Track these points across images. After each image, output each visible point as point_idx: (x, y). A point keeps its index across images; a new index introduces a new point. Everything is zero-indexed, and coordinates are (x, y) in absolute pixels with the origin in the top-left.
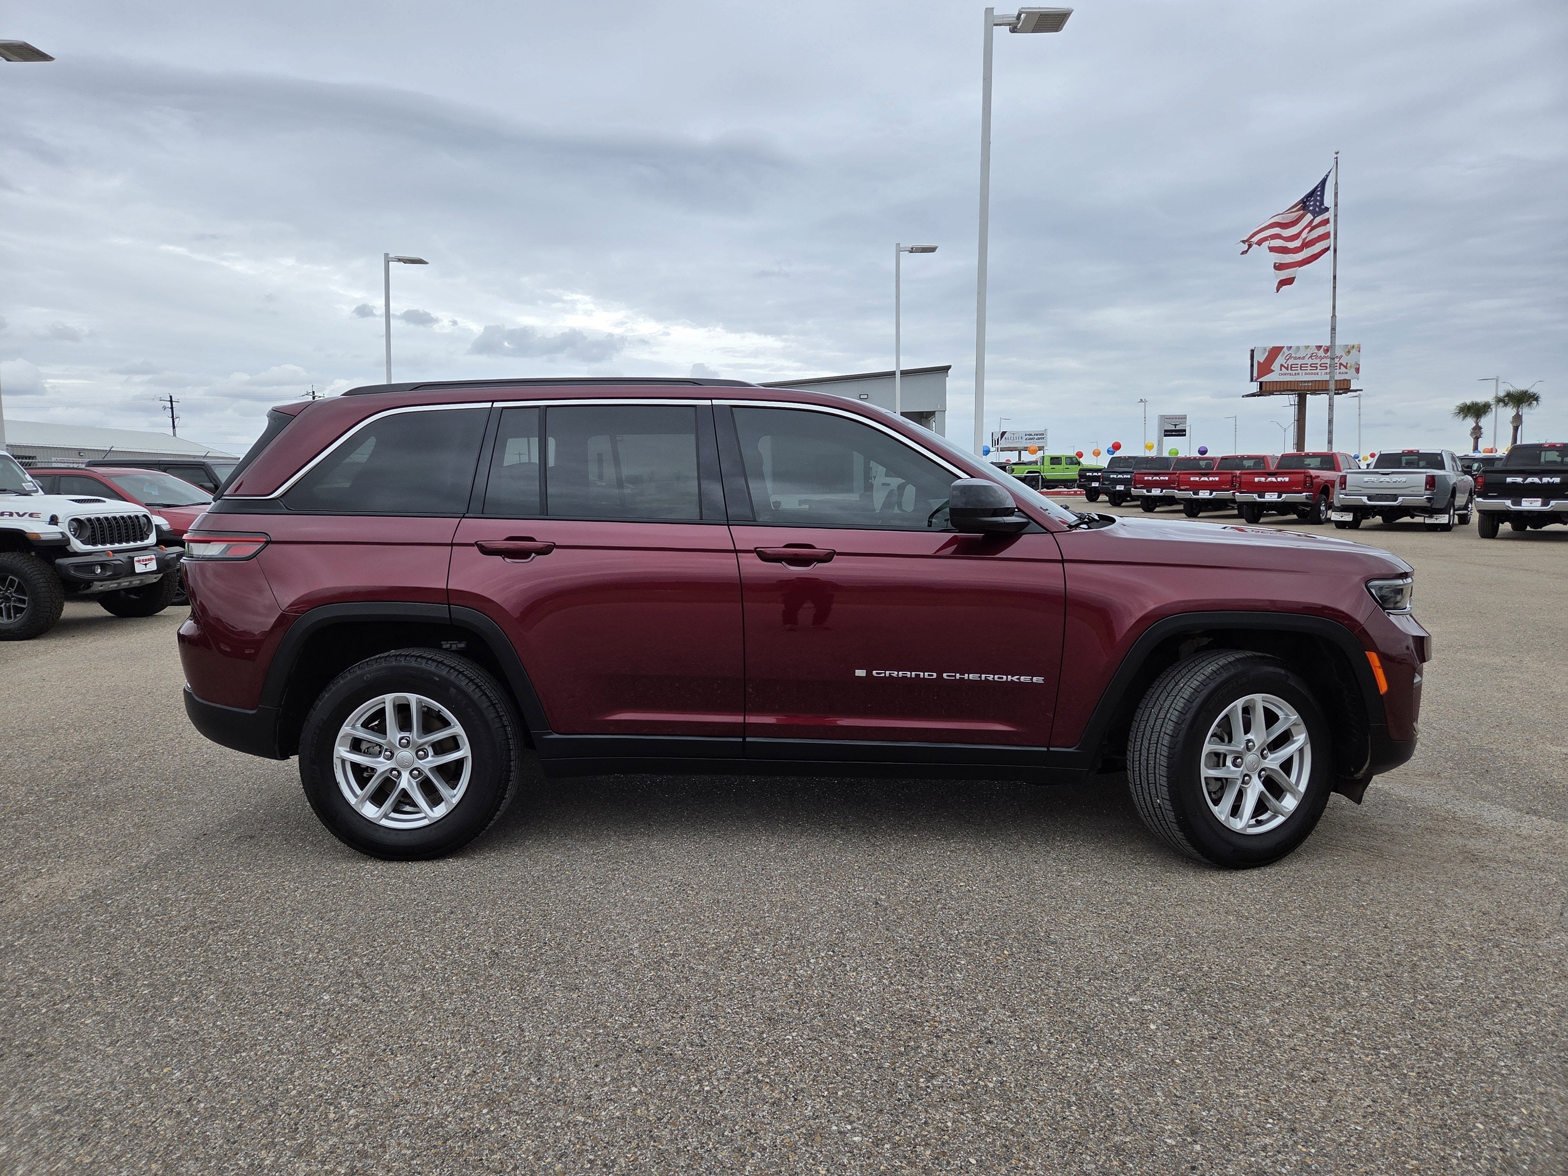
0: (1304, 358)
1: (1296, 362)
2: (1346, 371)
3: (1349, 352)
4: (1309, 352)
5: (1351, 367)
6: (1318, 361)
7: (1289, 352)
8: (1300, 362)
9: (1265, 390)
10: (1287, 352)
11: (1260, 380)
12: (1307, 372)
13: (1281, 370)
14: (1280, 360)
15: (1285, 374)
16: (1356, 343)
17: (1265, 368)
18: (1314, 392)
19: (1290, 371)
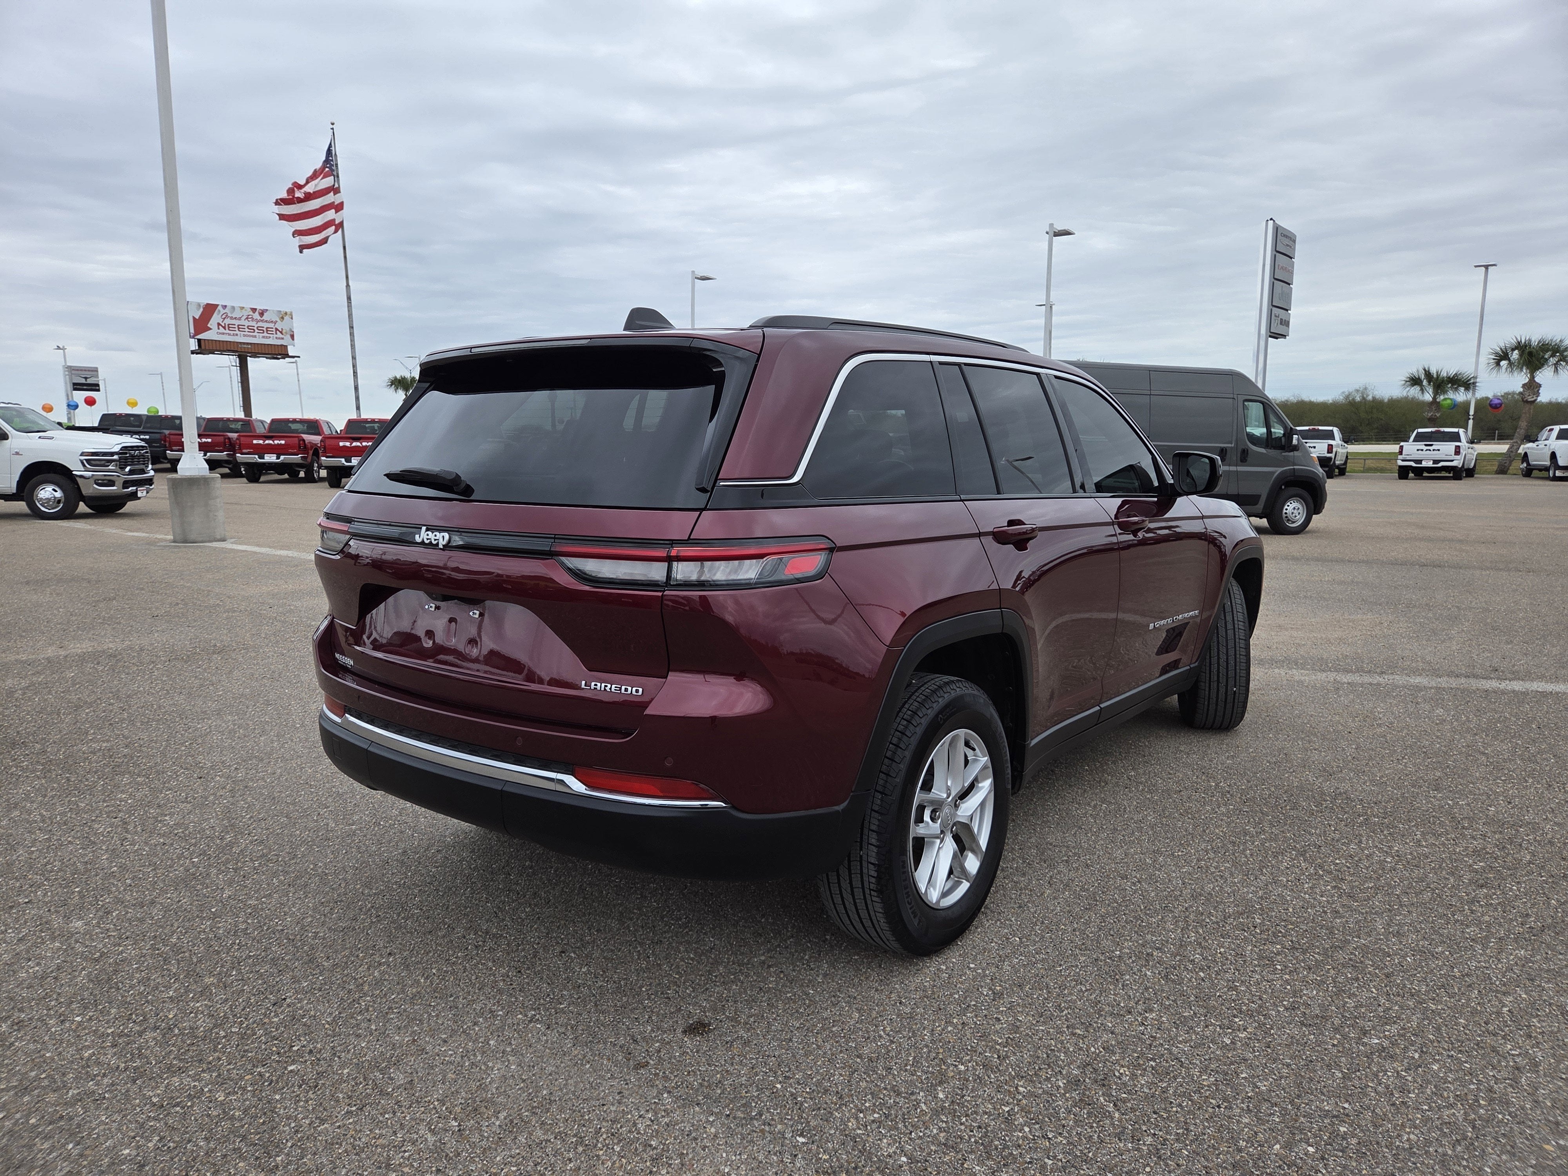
0: (240, 319)
1: (233, 322)
2: (282, 336)
3: (282, 318)
4: (245, 313)
5: (286, 333)
6: (254, 324)
7: (225, 311)
8: (237, 322)
9: (204, 348)
10: (222, 311)
11: (199, 337)
12: (245, 333)
13: (219, 329)
14: (215, 319)
15: (223, 334)
16: (288, 311)
17: (201, 324)
18: (255, 355)
19: (227, 331)
